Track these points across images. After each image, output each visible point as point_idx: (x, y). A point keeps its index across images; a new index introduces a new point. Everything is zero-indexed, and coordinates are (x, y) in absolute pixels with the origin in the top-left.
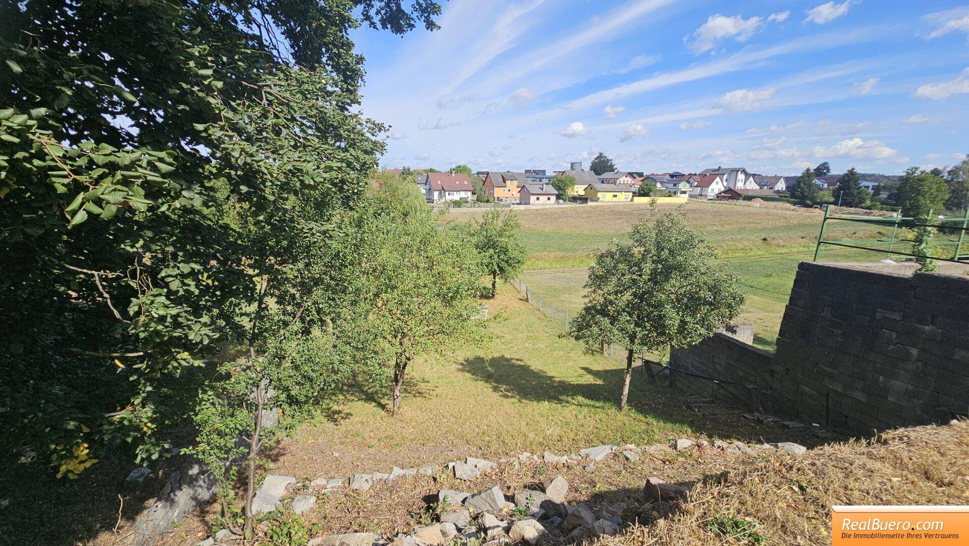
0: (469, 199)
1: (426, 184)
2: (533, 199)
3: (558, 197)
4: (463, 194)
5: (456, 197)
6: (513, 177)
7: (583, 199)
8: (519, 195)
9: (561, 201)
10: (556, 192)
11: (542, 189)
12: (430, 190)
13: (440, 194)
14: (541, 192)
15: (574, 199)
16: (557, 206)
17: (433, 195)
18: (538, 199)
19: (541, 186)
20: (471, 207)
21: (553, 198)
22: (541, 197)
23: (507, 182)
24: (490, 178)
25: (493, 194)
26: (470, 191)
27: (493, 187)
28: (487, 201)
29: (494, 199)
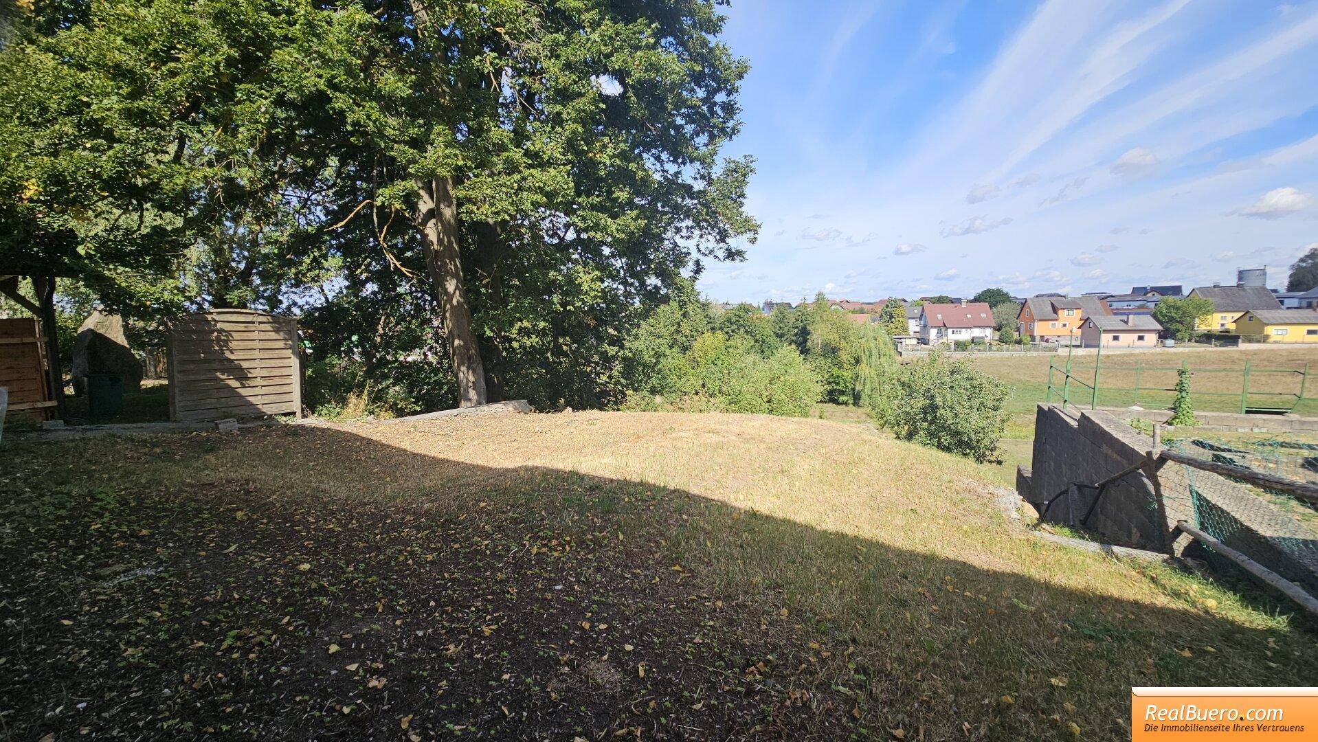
0: (987, 340)
1: (920, 319)
2: (1106, 339)
3: (1163, 335)
4: (977, 332)
5: (965, 336)
6: (1072, 305)
7: (1227, 338)
8: (1079, 332)
9: (1170, 342)
10: (1159, 327)
11: (1126, 322)
12: (925, 326)
13: (939, 332)
14: (1124, 327)
15: (1208, 338)
16: (1158, 350)
17: (928, 333)
18: (1116, 338)
19: (1124, 318)
20: (984, 350)
21: (1151, 339)
22: (1121, 336)
23: (1060, 312)
24: (1029, 307)
25: (1033, 331)
26: (990, 327)
27: (1033, 320)
28: (1019, 342)
29: (1033, 338)
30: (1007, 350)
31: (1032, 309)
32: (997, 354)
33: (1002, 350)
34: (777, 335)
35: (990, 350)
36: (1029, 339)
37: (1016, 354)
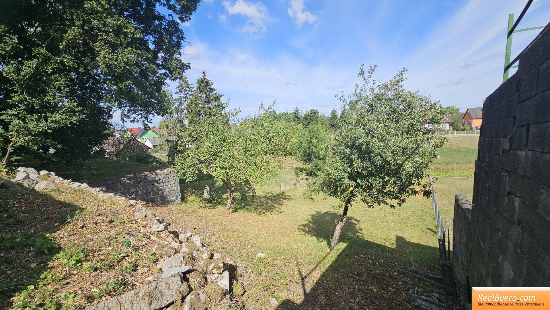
0: (446, 129)
24: (469, 113)
25: (472, 125)
26: (448, 123)
27: (472, 119)
28: (464, 130)
29: (471, 128)
30: (457, 134)
31: (471, 113)
32: (452, 136)
33: (454, 134)
34: (331, 126)
35: (447, 133)
36: (469, 128)
37: (462, 135)
